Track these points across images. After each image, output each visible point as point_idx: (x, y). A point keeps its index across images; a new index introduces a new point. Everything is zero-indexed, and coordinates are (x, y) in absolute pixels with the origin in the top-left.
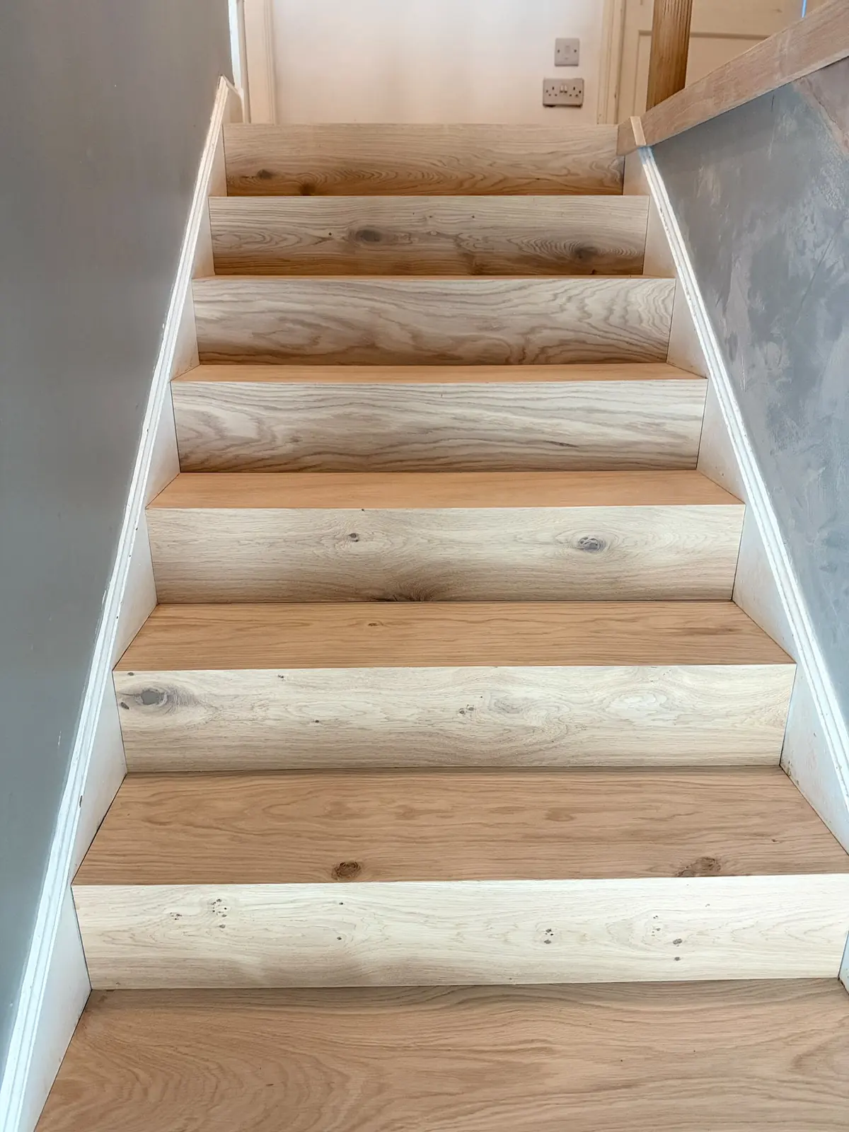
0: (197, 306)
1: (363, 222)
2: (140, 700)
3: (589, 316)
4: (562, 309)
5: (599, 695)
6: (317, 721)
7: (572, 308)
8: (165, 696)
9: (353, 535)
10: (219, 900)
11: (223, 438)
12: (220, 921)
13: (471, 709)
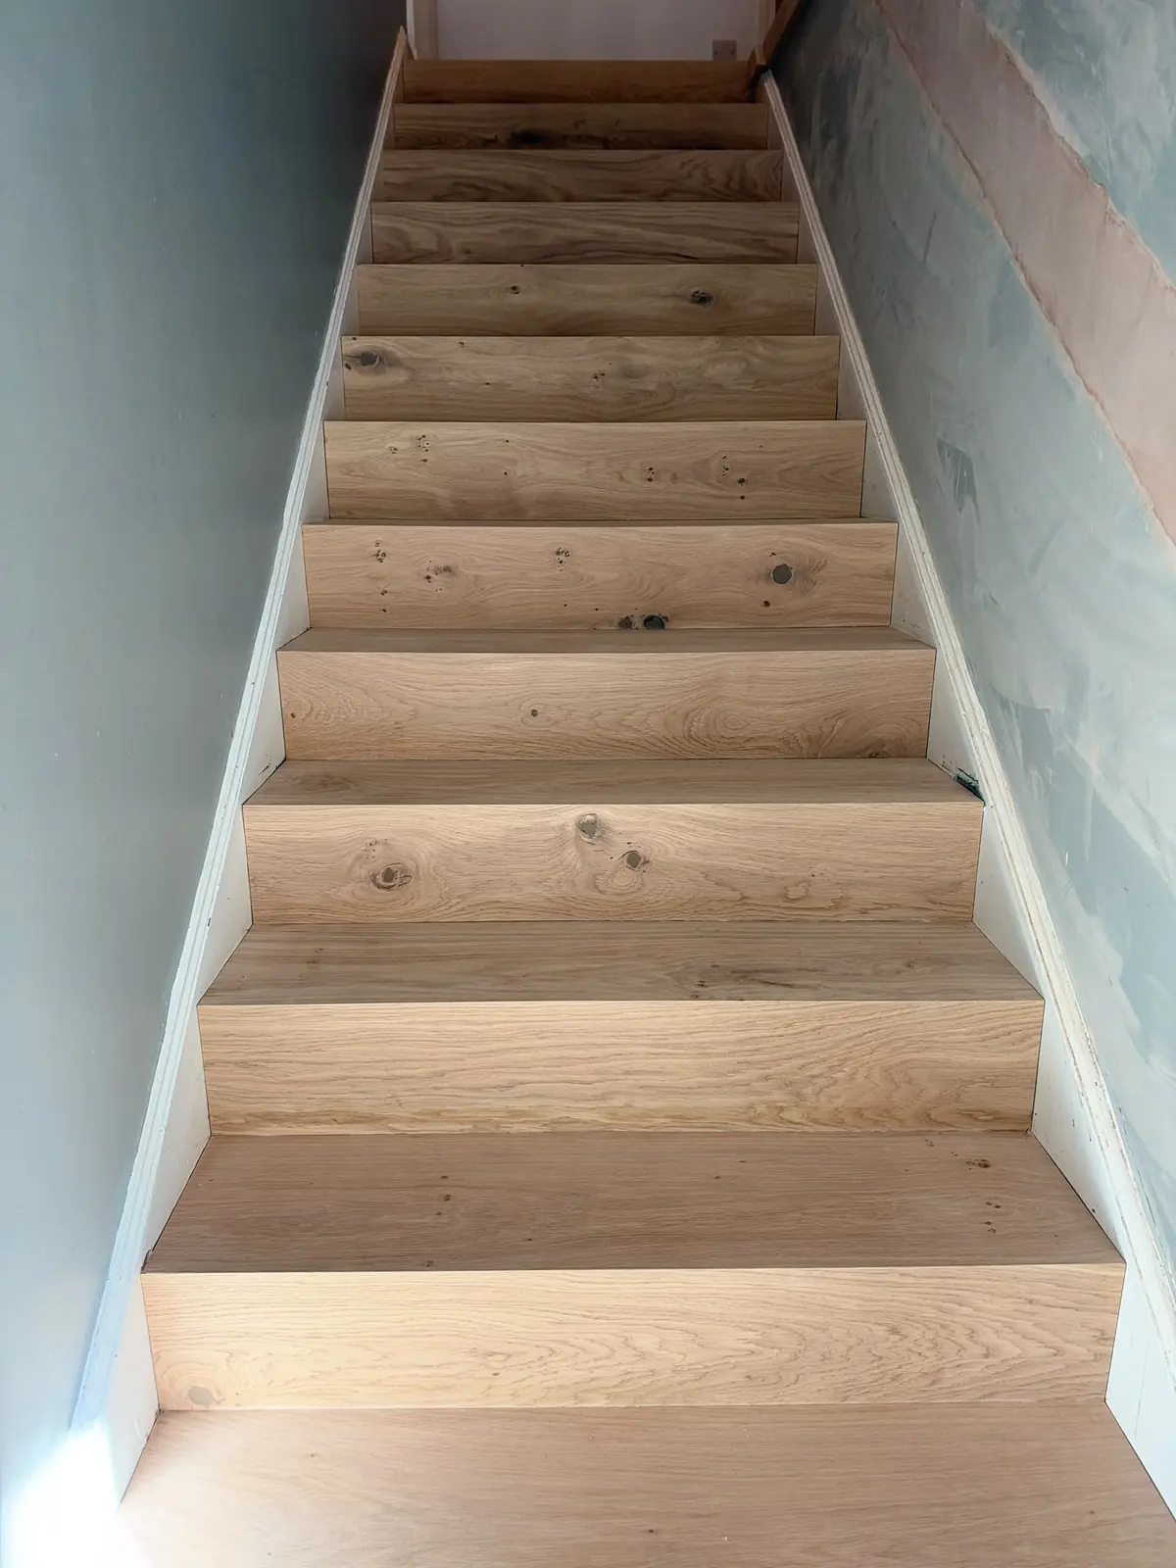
0: (387, 173)
1: (524, 126)
2: (359, 361)
3: (712, 181)
4: (690, 175)
5: (696, 362)
6: (488, 384)
7: (698, 174)
8: (378, 358)
9: (514, 288)
10: (424, 436)
11: (410, 250)
12: (424, 455)
13: (603, 375)
